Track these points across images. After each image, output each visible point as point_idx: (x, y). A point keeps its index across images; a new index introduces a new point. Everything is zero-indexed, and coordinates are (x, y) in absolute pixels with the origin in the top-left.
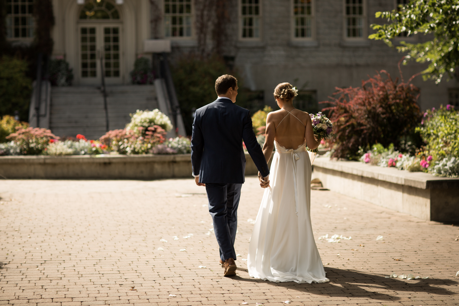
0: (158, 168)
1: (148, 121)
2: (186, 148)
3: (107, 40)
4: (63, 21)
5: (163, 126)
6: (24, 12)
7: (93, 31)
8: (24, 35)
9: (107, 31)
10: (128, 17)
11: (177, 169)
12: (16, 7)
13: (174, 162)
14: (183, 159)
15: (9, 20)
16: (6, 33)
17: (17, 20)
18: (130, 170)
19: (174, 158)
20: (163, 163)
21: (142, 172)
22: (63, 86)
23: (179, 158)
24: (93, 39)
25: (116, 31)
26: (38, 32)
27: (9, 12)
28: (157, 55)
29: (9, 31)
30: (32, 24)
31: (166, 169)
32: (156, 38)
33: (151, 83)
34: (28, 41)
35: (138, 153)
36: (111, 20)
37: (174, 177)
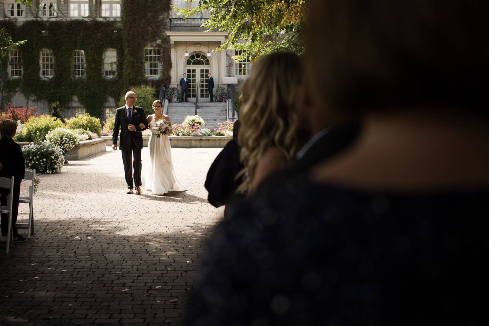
0: (194, 143)
1: (192, 120)
2: (207, 134)
3: (202, 76)
4: (177, 65)
5: (200, 123)
6: (155, 60)
7: (194, 71)
8: (155, 73)
9: (202, 71)
10: (214, 63)
11: (202, 143)
12: (151, 57)
13: (201, 140)
14: (206, 139)
15: (147, 65)
16: (145, 72)
17: (151, 64)
18: (180, 144)
19: (201, 138)
20: (196, 140)
21: (186, 144)
22: (175, 102)
23: (203, 138)
24: (194, 76)
25: (207, 71)
26: (163, 72)
27: (147, 60)
28: (229, 85)
29: (146, 71)
30: (160, 67)
31: (198, 143)
32: (230, 76)
33: (225, 102)
34: (157, 77)
35: (185, 135)
36: (205, 65)
37: (201, 147)
